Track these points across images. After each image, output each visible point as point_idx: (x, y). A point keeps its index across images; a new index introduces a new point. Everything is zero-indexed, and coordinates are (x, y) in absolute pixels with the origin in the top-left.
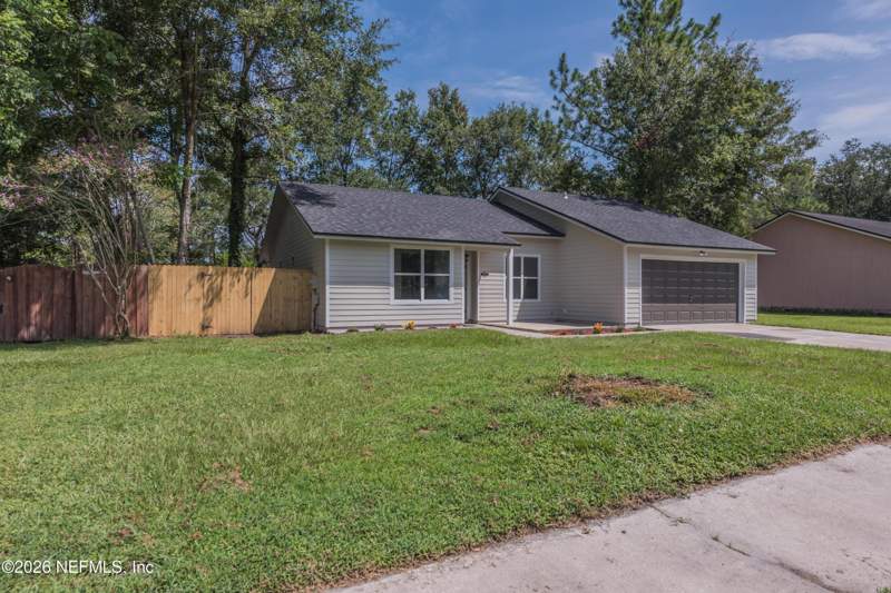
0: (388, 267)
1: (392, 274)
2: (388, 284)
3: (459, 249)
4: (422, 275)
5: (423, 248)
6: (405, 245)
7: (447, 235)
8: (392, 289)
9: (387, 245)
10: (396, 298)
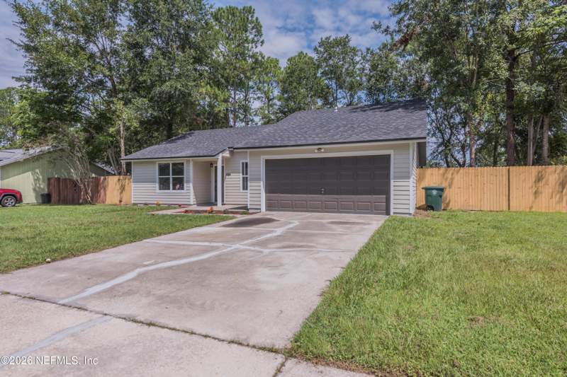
0: (155, 173)
1: (157, 176)
2: (155, 182)
3: (188, 161)
4: (171, 177)
5: (171, 162)
6: (164, 162)
7: (183, 154)
8: (157, 185)
9: (154, 163)
10: (160, 189)
